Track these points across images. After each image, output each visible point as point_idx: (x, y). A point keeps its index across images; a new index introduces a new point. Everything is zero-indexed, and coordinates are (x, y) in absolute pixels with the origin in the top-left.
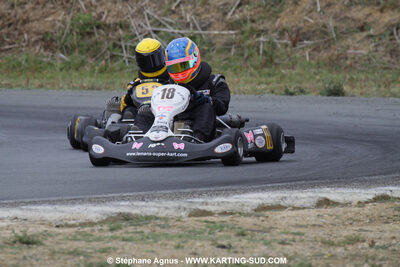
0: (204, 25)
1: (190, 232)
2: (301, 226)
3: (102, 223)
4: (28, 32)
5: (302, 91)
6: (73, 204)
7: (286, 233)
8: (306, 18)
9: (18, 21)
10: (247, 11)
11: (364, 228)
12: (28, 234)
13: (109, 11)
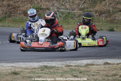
0: (72, 9)
1: (65, 71)
2: (99, 70)
3: (38, 68)
4: (19, 11)
5: (102, 30)
6: (30, 62)
7: (94, 72)
8: (104, 7)
9: (16, 7)
10: (85, 5)
11: (118, 71)
12: (16, 71)
13: (44, 4)
